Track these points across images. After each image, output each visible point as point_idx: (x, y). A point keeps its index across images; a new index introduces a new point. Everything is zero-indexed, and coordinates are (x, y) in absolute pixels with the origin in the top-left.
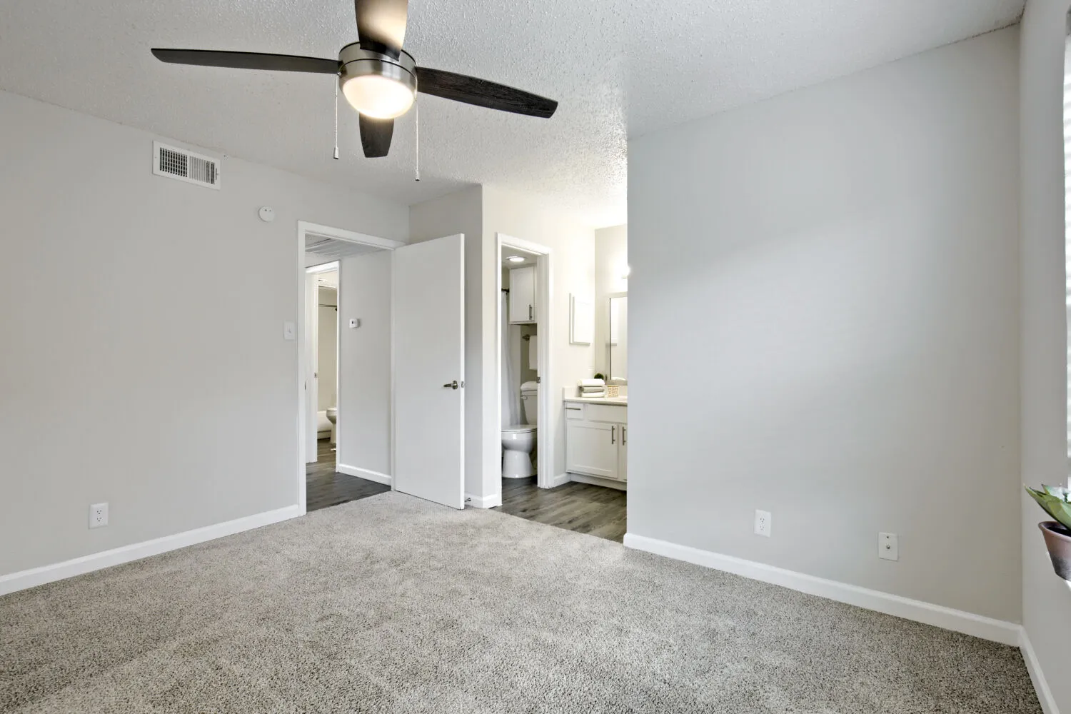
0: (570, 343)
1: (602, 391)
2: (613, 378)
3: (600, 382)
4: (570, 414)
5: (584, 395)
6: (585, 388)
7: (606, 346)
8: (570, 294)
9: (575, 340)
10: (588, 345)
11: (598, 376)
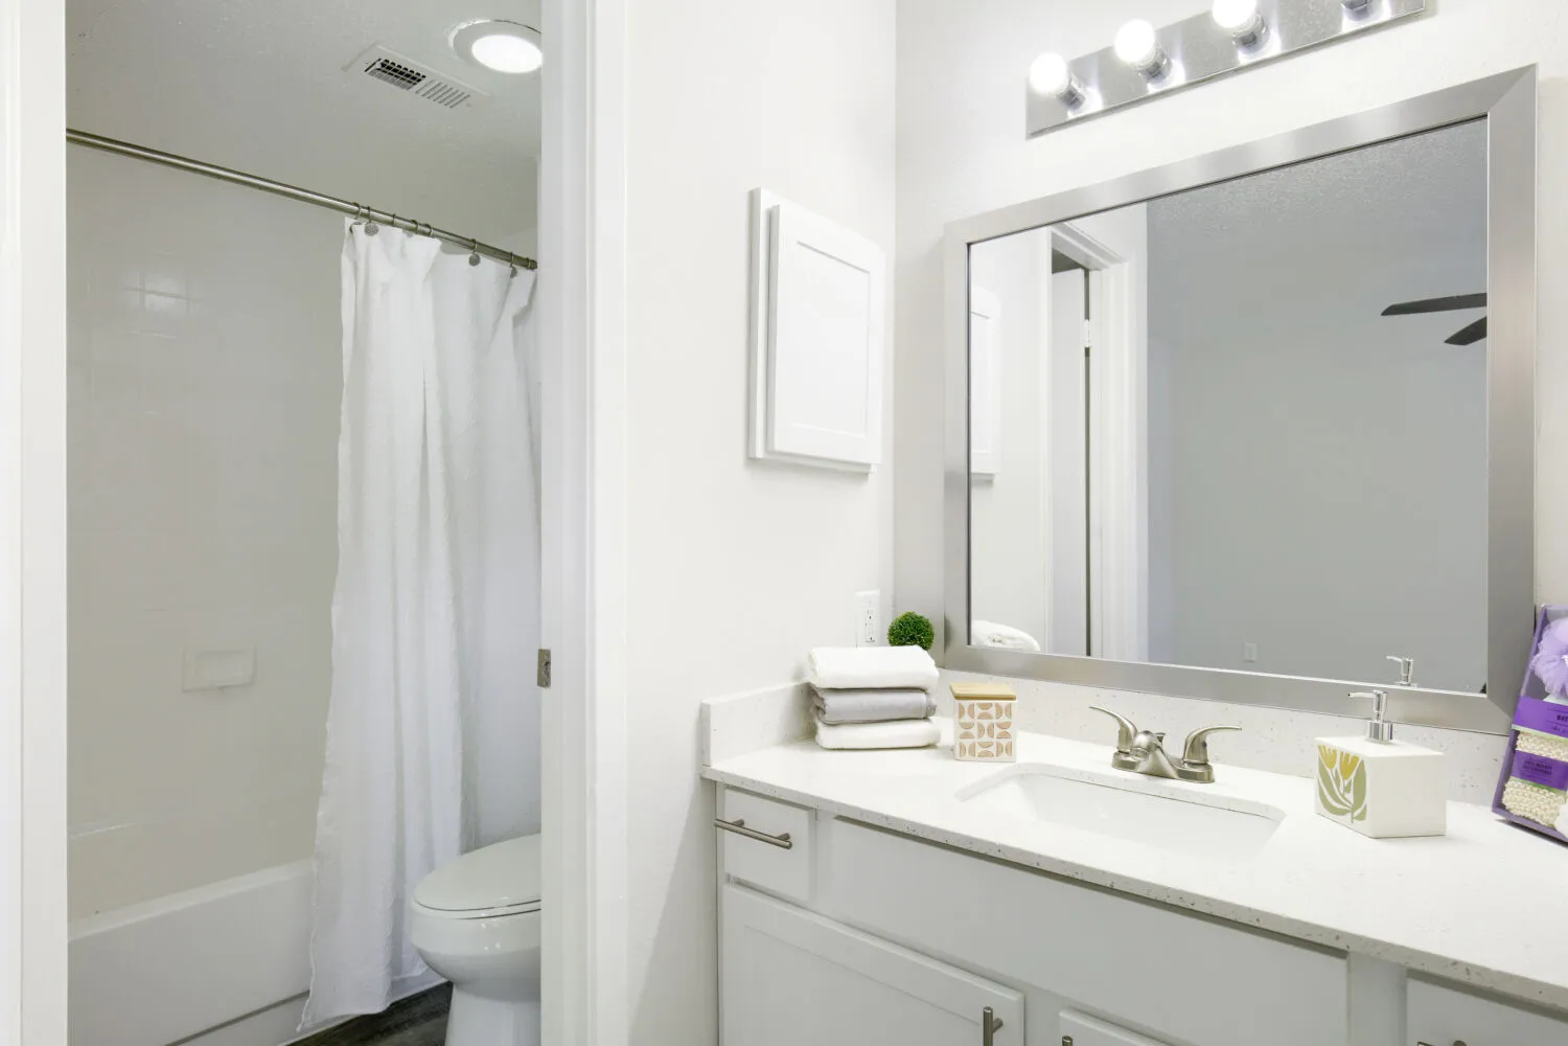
0: (751, 461)
1: (925, 715)
2: (985, 631)
3: (914, 662)
4: (740, 855)
5: (825, 735)
6: (832, 702)
7: (949, 479)
8: (753, 198)
9: (781, 444)
10: (857, 473)
11: (910, 631)
